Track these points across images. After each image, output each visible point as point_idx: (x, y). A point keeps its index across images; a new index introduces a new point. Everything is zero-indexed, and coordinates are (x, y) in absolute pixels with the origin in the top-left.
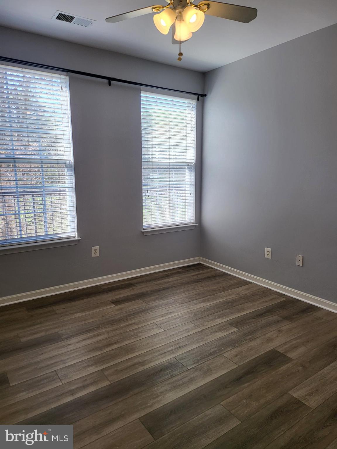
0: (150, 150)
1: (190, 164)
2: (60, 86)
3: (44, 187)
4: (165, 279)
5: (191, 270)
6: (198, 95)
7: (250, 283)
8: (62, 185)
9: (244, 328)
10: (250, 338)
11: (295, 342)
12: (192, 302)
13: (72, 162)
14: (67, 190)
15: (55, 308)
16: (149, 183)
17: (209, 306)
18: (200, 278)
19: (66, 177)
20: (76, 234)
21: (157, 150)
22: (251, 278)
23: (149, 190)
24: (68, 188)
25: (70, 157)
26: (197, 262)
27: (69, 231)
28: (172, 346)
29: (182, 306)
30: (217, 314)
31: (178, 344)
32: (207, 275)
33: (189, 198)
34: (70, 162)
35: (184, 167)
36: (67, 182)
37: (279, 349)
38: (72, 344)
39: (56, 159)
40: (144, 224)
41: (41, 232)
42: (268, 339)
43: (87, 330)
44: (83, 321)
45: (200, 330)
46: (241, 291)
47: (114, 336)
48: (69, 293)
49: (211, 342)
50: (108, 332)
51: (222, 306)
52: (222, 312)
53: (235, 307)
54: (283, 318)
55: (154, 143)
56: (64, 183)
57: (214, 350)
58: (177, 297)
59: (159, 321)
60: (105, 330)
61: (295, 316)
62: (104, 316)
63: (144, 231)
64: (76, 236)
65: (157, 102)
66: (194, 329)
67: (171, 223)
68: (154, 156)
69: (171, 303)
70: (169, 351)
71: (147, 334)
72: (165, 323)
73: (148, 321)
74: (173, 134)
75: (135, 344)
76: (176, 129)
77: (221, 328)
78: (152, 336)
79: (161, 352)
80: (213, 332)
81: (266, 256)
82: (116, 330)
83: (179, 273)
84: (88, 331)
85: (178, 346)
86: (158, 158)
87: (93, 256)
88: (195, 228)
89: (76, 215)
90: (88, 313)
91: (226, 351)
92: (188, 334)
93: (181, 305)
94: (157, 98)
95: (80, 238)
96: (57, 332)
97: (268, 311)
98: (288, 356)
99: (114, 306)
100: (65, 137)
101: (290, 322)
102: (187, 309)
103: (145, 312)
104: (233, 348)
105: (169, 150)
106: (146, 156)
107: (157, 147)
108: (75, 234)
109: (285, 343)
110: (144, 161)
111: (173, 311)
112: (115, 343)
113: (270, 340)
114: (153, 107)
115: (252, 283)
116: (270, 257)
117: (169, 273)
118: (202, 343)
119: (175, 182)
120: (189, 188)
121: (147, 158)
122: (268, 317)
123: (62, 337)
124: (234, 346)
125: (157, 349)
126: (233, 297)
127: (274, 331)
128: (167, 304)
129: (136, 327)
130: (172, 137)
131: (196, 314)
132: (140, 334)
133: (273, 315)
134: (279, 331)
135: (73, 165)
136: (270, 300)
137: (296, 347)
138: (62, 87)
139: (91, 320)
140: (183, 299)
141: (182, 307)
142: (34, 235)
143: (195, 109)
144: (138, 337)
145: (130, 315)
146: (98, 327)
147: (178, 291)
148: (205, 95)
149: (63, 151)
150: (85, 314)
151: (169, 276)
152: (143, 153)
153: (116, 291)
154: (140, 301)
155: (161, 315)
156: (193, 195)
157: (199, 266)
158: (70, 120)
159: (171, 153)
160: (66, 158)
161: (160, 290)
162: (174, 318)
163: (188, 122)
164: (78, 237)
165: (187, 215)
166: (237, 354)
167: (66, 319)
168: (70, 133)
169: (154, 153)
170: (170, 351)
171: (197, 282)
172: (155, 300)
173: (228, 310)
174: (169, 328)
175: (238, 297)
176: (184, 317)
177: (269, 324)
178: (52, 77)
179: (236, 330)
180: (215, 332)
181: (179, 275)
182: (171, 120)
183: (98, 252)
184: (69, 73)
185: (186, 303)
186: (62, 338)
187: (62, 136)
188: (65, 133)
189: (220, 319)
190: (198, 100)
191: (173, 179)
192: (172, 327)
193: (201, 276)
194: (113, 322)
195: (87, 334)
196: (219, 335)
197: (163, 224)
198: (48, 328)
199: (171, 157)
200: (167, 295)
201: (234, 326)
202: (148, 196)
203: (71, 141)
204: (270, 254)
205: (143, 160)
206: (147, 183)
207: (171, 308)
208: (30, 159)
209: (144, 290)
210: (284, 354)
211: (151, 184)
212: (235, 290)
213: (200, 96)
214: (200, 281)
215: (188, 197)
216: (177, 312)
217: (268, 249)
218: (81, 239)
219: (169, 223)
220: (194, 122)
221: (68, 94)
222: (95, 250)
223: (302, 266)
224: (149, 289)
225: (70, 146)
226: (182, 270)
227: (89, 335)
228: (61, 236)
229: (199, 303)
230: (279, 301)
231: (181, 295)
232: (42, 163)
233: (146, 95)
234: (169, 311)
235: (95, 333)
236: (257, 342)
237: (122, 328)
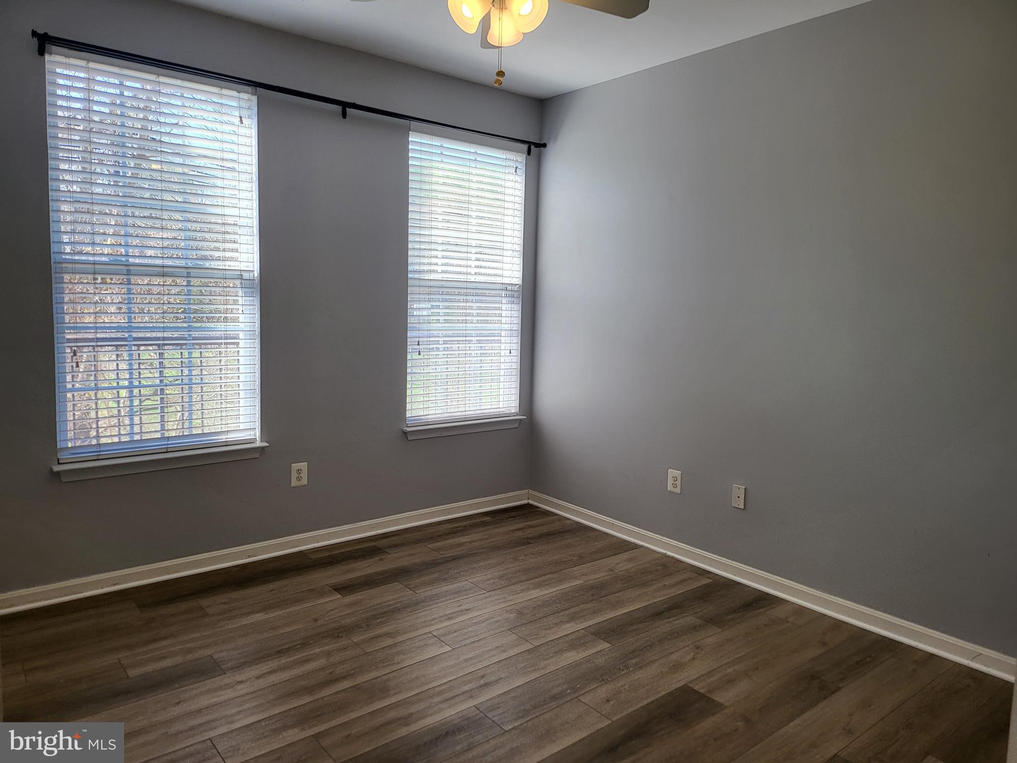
0: (426, 253)
1: (509, 288)
2: (237, 114)
3: (190, 328)
4: (453, 537)
5: (509, 518)
6: (529, 143)
7: (637, 547)
8: (231, 326)
9: (624, 642)
10: (637, 664)
11: (731, 670)
12: (513, 587)
13: (256, 275)
14: (242, 335)
15: (204, 602)
16: (421, 326)
17: (549, 595)
18: (530, 536)
19: (241, 308)
20: (258, 433)
21: (440, 254)
22: (637, 536)
23: (421, 339)
24: (244, 332)
25: (252, 264)
26: (522, 500)
27: (242, 427)
28: (469, 682)
29: (490, 596)
30: (567, 612)
31: (483, 677)
32: (544, 529)
33: (508, 359)
34: (251, 275)
35: (498, 292)
36: (242, 318)
37: (697, 685)
38: (246, 681)
39: (221, 268)
40: (408, 414)
41: (173, 429)
42: (673, 665)
43: (279, 649)
44: (270, 629)
45: (528, 646)
46: (618, 564)
47: (341, 662)
48: (236, 569)
49: (554, 672)
50: (328, 654)
51: (577, 594)
52: (577, 609)
53: (604, 598)
54: (705, 621)
55: (434, 239)
56: (235, 320)
57: (560, 689)
58: (478, 577)
59: (441, 628)
60: (320, 650)
61: (730, 617)
62: (317, 619)
63: (409, 429)
64: (258, 439)
65: (442, 154)
66: (518, 645)
67: (467, 413)
68: (433, 268)
69: (466, 590)
70: (463, 693)
71: (416, 657)
72: (455, 632)
73: (417, 629)
74: (474, 221)
75: (389, 680)
76: (483, 211)
77: (575, 643)
78: (425, 662)
79: (446, 696)
80: (558, 652)
81: (670, 487)
82: (345, 648)
83: (484, 524)
84: (281, 653)
85: (482, 682)
86: (443, 272)
87: (293, 484)
88: (519, 426)
89: (258, 391)
90: (280, 613)
91: (586, 690)
92: (504, 656)
93: (488, 594)
94: (442, 146)
95: (267, 444)
96: (211, 656)
97: (674, 607)
98: (715, 698)
99: (339, 596)
100: (243, 222)
101: (720, 628)
102: (501, 603)
103: (409, 610)
104: (600, 684)
105: (465, 255)
106: (417, 268)
107: (440, 248)
108: (255, 435)
109: (710, 672)
110: (411, 279)
111: (471, 607)
112: (344, 678)
113: (677, 667)
114: (435, 165)
115: (642, 546)
116: (678, 490)
117: (461, 524)
118: (534, 676)
119: (479, 325)
120: (507, 338)
121: (420, 272)
122: (674, 618)
123: (223, 667)
124: (603, 680)
125: (437, 689)
126: (599, 576)
127: (688, 648)
128: (458, 592)
129: (389, 642)
130: (474, 229)
131: (520, 613)
132: (400, 658)
133: (684, 615)
134: (698, 648)
135: (257, 281)
136: (676, 584)
137: (731, 681)
138: (241, 117)
139: (288, 629)
140: (492, 581)
141: (490, 599)
142: (158, 435)
143: (522, 172)
144: (394, 663)
145: (374, 617)
146: (303, 644)
147: (482, 564)
148: (544, 145)
149: (236, 251)
150: (272, 615)
151: (461, 531)
152: (410, 260)
153: (344, 563)
154: (397, 586)
155: (445, 616)
156: (516, 353)
157: (526, 511)
158: (255, 186)
159: (469, 263)
160: (243, 266)
161: (441, 563)
162: (474, 621)
163: (507, 198)
164: (261, 442)
165: (502, 396)
166: (609, 696)
167: (230, 626)
168: (255, 213)
169: (434, 260)
170: (466, 692)
171: (523, 544)
172: (431, 583)
173: (589, 605)
174: (463, 643)
175: (611, 576)
176: (495, 619)
177: (676, 635)
178: (221, 95)
179: (606, 645)
180: (561, 651)
181: (483, 529)
182: (472, 193)
183: (305, 475)
184: (257, 88)
185: (499, 590)
186: (222, 669)
187: (237, 219)
188: (243, 213)
189: (572, 624)
190: (529, 153)
191: (475, 319)
192: (468, 641)
193: (530, 533)
194: (338, 632)
195: (280, 659)
196: (572, 657)
197: (450, 414)
198: (191, 645)
199: (469, 270)
200: (457, 573)
201: (602, 639)
202: (419, 354)
203: (256, 231)
204: (678, 483)
205: (410, 276)
206: (417, 325)
207: (468, 601)
208: (163, 267)
209: (406, 562)
210: (707, 695)
211: (425, 326)
212: (605, 561)
213: (532, 147)
214: (531, 543)
215: (506, 358)
216: (480, 609)
217: (673, 473)
218: (268, 447)
219: (464, 413)
220: (521, 198)
221: (254, 132)
222: (299, 471)
223: (744, 509)
224: (416, 560)
225: (253, 242)
226: (489, 518)
227: (284, 660)
228: (223, 438)
229: (528, 588)
230: (698, 584)
231: (488, 573)
232: (188, 275)
233: (419, 140)
234: (461, 608)
235: (299, 656)
236: (653, 670)
237: (358, 645)
